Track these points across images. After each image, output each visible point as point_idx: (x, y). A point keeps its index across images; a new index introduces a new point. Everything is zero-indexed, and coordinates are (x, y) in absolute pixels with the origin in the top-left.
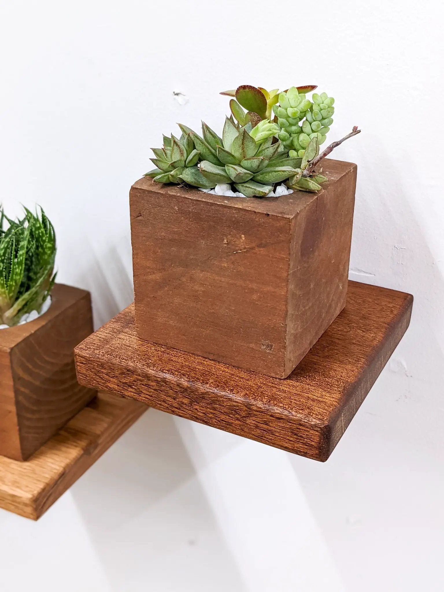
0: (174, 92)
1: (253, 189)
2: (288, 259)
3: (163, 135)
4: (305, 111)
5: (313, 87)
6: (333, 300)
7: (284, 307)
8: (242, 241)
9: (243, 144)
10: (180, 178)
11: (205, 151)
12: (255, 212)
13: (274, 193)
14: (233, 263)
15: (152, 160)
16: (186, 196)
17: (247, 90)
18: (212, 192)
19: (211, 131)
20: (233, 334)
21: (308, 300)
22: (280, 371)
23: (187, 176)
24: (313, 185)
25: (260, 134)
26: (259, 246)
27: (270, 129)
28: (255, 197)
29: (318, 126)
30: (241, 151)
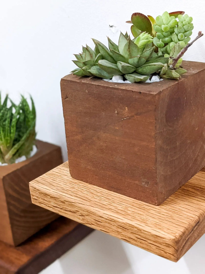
0: (110, 25)
1: (134, 77)
2: (154, 123)
3: (82, 46)
4: (173, 27)
5: (181, 13)
6: (198, 156)
7: (154, 156)
8: (126, 112)
9: (129, 48)
10: (89, 72)
11: (105, 53)
12: (133, 91)
13: (150, 80)
14: (122, 127)
15: (74, 61)
16: (92, 83)
17: (137, 16)
18: (110, 81)
19: (111, 42)
20: (125, 175)
21: (175, 153)
22: (154, 200)
23: (94, 70)
24: (175, 74)
25: (141, 41)
26: (137, 114)
27: (147, 38)
28: (136, 82)
29: (182, 37)
30: (128, 53)
